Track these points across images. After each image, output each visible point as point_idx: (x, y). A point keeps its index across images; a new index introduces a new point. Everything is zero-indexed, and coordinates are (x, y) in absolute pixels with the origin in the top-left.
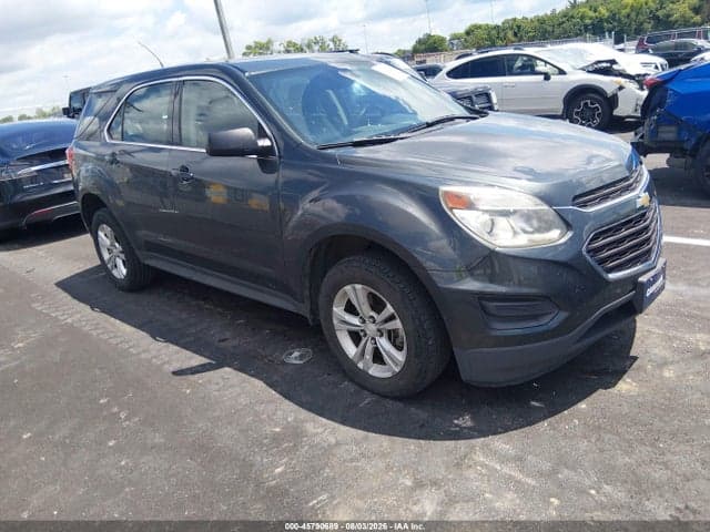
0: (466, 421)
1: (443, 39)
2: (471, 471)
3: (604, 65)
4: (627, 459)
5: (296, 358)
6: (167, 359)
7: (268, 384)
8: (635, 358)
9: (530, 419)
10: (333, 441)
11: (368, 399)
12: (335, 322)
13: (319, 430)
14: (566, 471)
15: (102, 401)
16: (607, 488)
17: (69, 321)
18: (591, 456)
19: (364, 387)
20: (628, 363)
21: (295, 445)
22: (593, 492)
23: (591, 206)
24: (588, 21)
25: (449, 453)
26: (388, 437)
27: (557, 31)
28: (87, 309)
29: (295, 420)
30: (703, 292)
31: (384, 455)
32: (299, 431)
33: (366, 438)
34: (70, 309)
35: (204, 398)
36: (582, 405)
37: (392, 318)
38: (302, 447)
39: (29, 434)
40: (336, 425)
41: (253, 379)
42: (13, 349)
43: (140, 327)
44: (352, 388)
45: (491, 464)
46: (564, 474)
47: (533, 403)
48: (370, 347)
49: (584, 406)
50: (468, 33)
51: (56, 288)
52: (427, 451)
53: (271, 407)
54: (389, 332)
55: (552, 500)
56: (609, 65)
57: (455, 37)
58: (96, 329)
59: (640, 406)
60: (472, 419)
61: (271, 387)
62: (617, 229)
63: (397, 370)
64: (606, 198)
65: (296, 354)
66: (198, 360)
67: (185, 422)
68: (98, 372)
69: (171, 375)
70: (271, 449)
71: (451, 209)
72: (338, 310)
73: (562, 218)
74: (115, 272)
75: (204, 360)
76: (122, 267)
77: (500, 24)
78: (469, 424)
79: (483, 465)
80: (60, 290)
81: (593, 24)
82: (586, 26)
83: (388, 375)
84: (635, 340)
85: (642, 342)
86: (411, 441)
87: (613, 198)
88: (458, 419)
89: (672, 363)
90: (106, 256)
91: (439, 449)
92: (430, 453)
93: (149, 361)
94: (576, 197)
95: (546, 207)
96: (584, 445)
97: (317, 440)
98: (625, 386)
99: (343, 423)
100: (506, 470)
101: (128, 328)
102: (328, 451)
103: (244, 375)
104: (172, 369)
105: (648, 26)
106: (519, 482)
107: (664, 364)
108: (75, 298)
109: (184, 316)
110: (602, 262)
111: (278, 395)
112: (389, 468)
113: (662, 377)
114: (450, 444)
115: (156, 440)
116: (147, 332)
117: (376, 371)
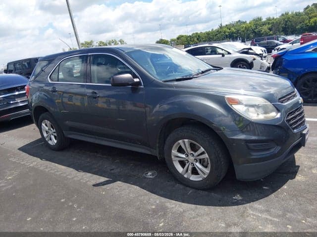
0: (238, 197)
1: (167, 41)
2: (249, 218)
3: (245, 50)
4: (312, 207)
5: (150, 175)
6: (88, 180)
7: (141, 187)
8: (299, 166)
9: (265, 195)
10: (182, 210)
11: (191, 191)
12: (173, 157)
13: (173, 206)
14: (289, 214)
15: (62, 201)
16: (309, 219)
17: (31, 165)
18: (297, 207)
19: (187, 186)
20: (297, 168)
21: (164, 213)
22: (304, 221)
23: (285, 102)
24: (227, 34)
25: (236, 211)
26: (206, 207)
27: (215, 38)
28: (39, 159)
29: (160, 202)
30: (315, 139)
31: (208, 214)
32: (164, 207)
33: (196, 208)
34: (29, 160)
35: (112, 195)
36: (285, 187)
37: (203, 153)
38: (168, 214)
39: (30, 218)
40: (180, 203)
41: (133, 186)
42: (7, 180)
43: (69, 166)
44: (181, 187)
45: (257, 214)
46: (289, 215)
47: (264, 187)
48: (190, 167)
49: (286, 187)
50: (178, 38)
51: (18, 151)
52: (226, 211)
53: (147, 198)
54: (200, 160)
55: (288, 226)
56: (247, 50)
57: (172, 40)
58: (46, 168)
59: (308, 185)
60: (241, 196)
61: (143, 188)
62: (294, 112)
63: (205, 176)
64: (289, 99)
65: (149, 174)
66: (103, 179)
67: (108, 207)
68: (55, 187)
69: (93, 187)
70: (155, 215)
71: (231, 105)
72: (174, 152)
73: (276, 107)
74: (50, 142)
75: (106, 179)
76: (54, 139)
77: (191, 35)
78: (240, 198)
79: (253, 215)
80: (21, 152)
81: (229, 35)
82: (227, 35)
83: (201, 179)
84: (296, 159)
85: (299, 160)
86: (217, 207)
87: (291, 99)
88: (235, 196)
89: (314, 167)
90: (45, 135)
91: (231, 210)
92: (228, 212)
93: (79, 181)
94: (280, 99)
95: (269, 103)
96: (292, 203)
97: (174, 210)
98: (299, 177)
99: (183, 202)
100: (264, 216)
101: (63, 167)
102: (181, 214)
103: (128, 184)
104: (92, 184)
105: (252, 36)
106: (271, 220)
107: (311, 168)
108: (31, 155)
109: (88, 160)
110: (291, 125)
111: (148, 192)
112: (212, 220)
113: (313, 173)
114: (236, 207)
115: (97, 216)
116: (74, 168)
117: (193, 178)
